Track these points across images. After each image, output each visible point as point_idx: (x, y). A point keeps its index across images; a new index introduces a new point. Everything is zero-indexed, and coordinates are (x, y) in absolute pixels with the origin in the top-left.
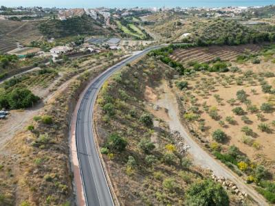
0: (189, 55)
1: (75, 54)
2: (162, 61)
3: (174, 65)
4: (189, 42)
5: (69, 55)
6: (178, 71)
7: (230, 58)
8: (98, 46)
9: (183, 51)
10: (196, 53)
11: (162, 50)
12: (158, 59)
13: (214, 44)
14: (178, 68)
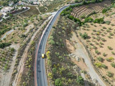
0: (80, 11)
1: (16, 12)
2: (69, 18)
3: (76, 21)
4: (78, 2)
5: (13, 13)
6: (78, 24)
7: (99, 10)
8: (27, 3)
9: (77, 9)
10: (83, 9)
11: (67, 10)
12: (67, 17)
13: (91, 3)
14: (78, 22)
